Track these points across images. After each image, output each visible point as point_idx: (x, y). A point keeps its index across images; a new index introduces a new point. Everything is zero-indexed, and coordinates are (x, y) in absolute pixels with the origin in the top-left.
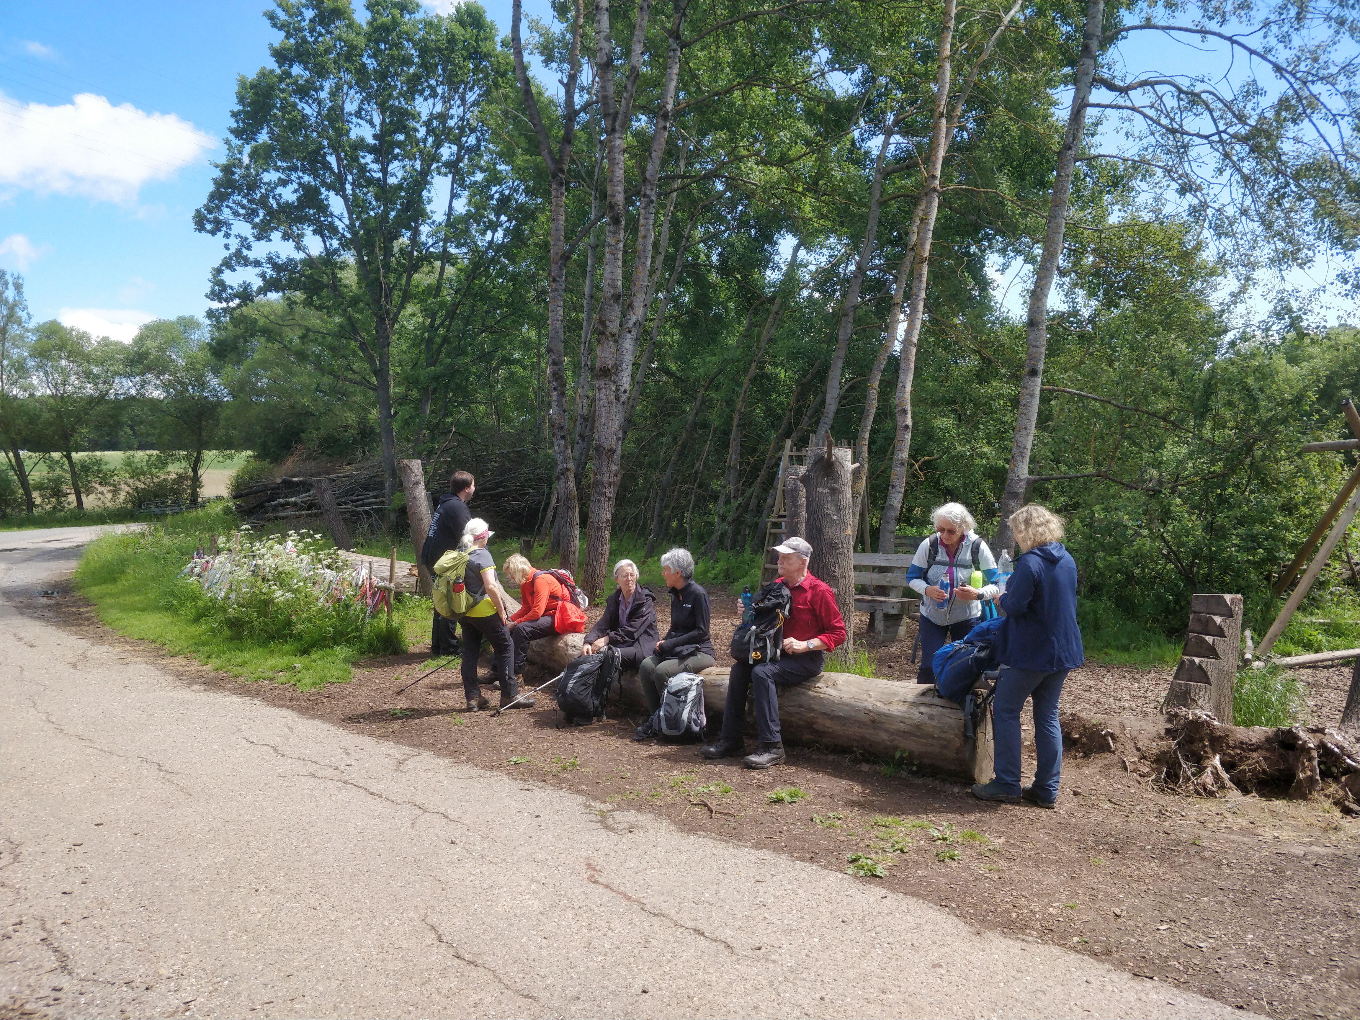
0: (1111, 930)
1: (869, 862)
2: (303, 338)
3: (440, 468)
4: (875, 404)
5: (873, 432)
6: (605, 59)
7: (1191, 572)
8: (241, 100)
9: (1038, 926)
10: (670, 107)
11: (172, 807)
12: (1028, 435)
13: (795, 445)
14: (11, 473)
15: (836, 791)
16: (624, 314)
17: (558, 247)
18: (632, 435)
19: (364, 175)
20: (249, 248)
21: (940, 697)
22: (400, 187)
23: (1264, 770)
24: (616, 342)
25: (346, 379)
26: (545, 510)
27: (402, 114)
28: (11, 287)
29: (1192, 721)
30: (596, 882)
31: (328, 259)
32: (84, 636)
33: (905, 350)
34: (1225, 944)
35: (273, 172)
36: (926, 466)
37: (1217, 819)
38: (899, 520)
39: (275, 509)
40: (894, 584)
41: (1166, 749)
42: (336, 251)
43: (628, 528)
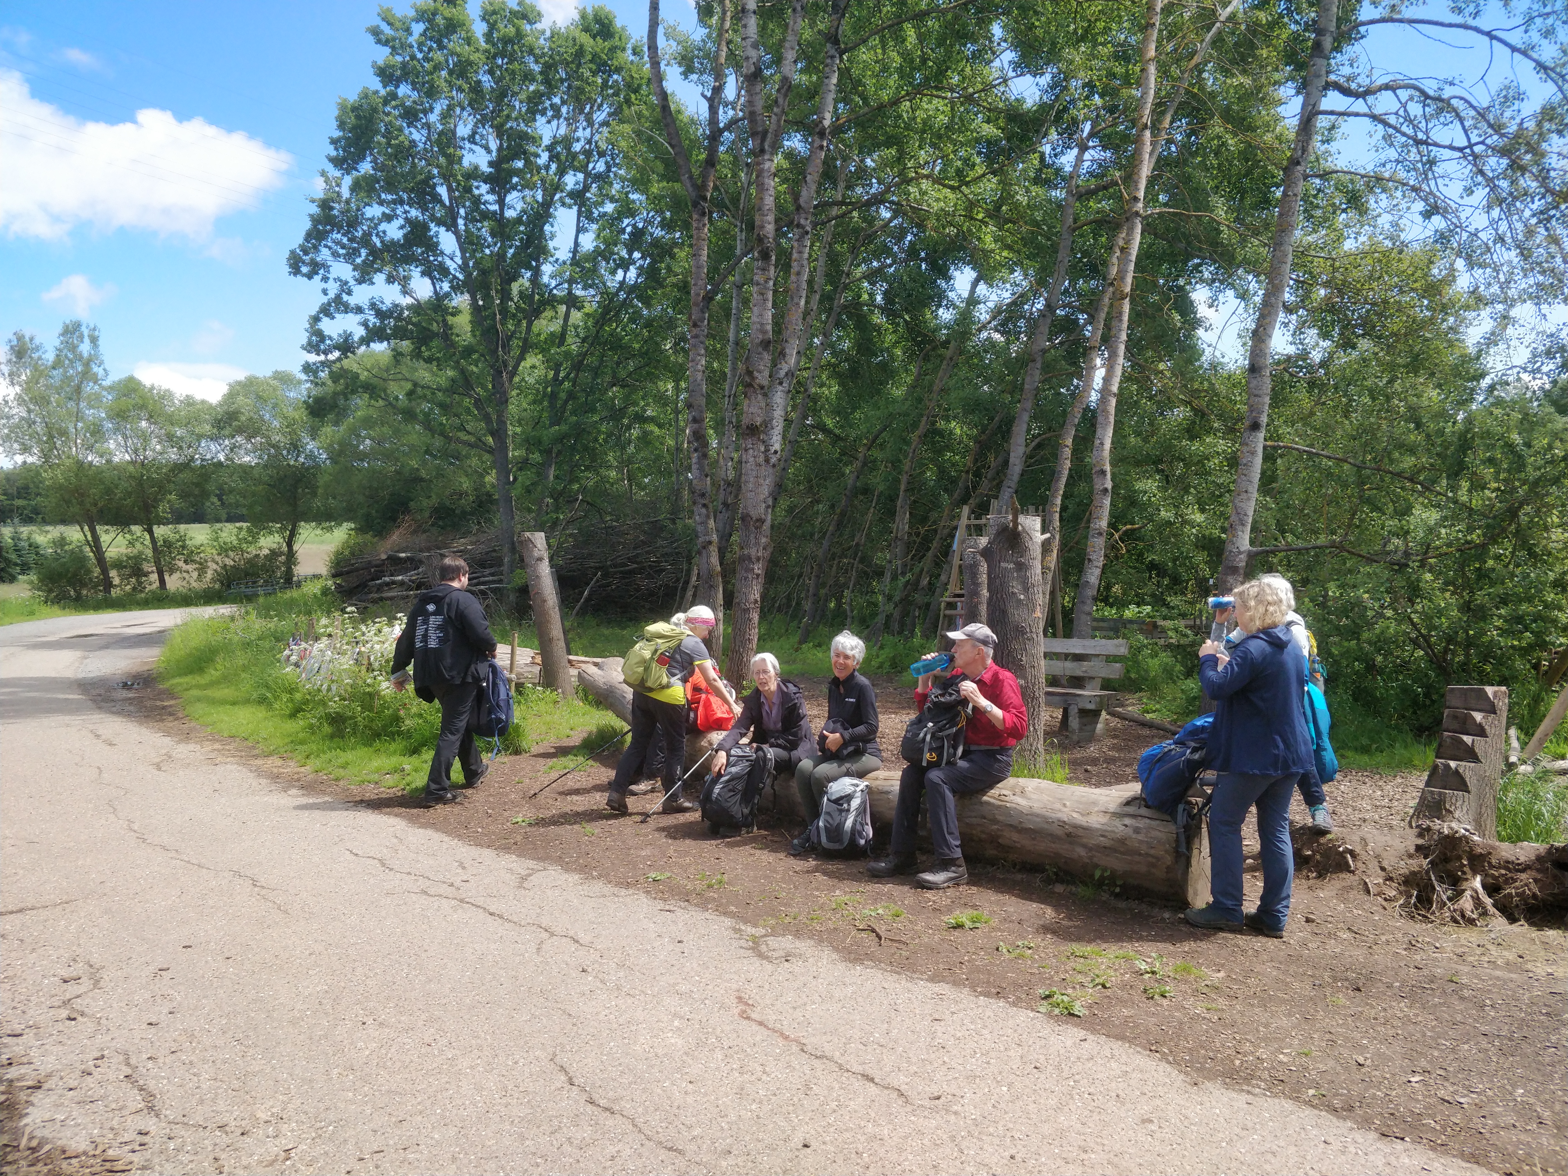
0: (1353, 1082)
1: (1065, 998)
2: (410, 394)
3: (566, 541)
4: (1068, 464)
5: (1065, 497)
6: (753, 69)
7: (1445, 660)
8: (342, 125)
9: (1266, 1075)
10: (827, 123)
11: (269, 927)
12: (1249, 499)
13: (973, 512)
14: (88, 549)
15: (1025, 916)
16: (774, 364)
17: (700, 288)
18: (784, 503)
19: (478, 208)
20: (349, 293)
21: (1147, 806)
22: (518, 221)
23: (1534, 895)
24: (765, 395)
25: (458, 441)
26: (684, 589)
27: (520, 138)
28: (87, 340)
29: (1447, 836)
30: (748, 1018)
31: (438, 304)
32: (168, 734)
33: (1103, 400)
34: (1490, 1100)
35: (376, 206)
36: (1128, 536)
37: (1479, 951)
38: (1095, 599)
39: (379, 589)
40: (1091, 674)
41: (1417, 869)
42: (447, 295)
43: (779, 610)
